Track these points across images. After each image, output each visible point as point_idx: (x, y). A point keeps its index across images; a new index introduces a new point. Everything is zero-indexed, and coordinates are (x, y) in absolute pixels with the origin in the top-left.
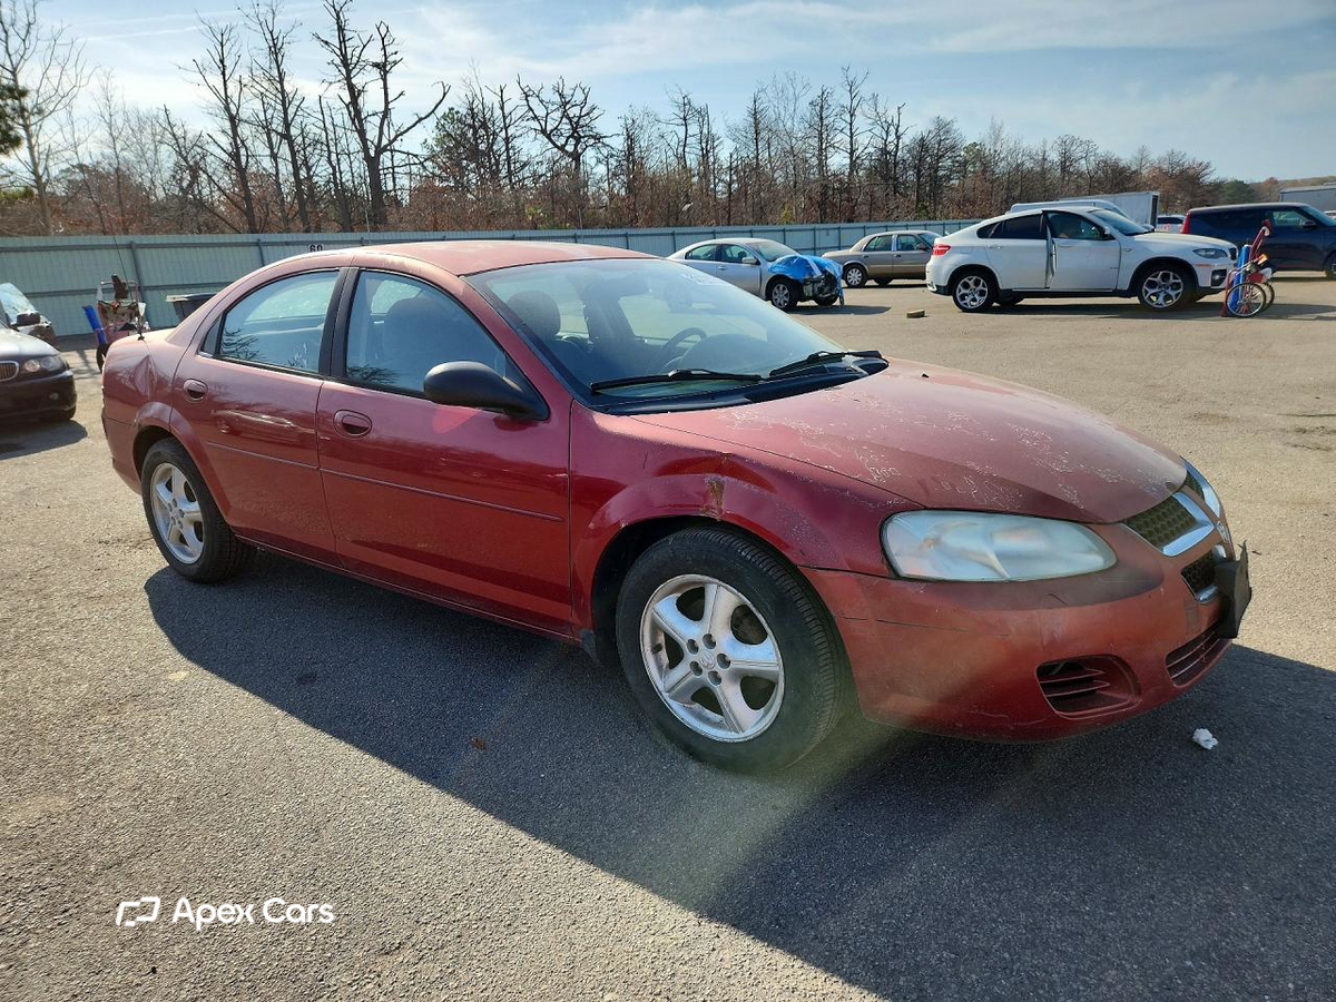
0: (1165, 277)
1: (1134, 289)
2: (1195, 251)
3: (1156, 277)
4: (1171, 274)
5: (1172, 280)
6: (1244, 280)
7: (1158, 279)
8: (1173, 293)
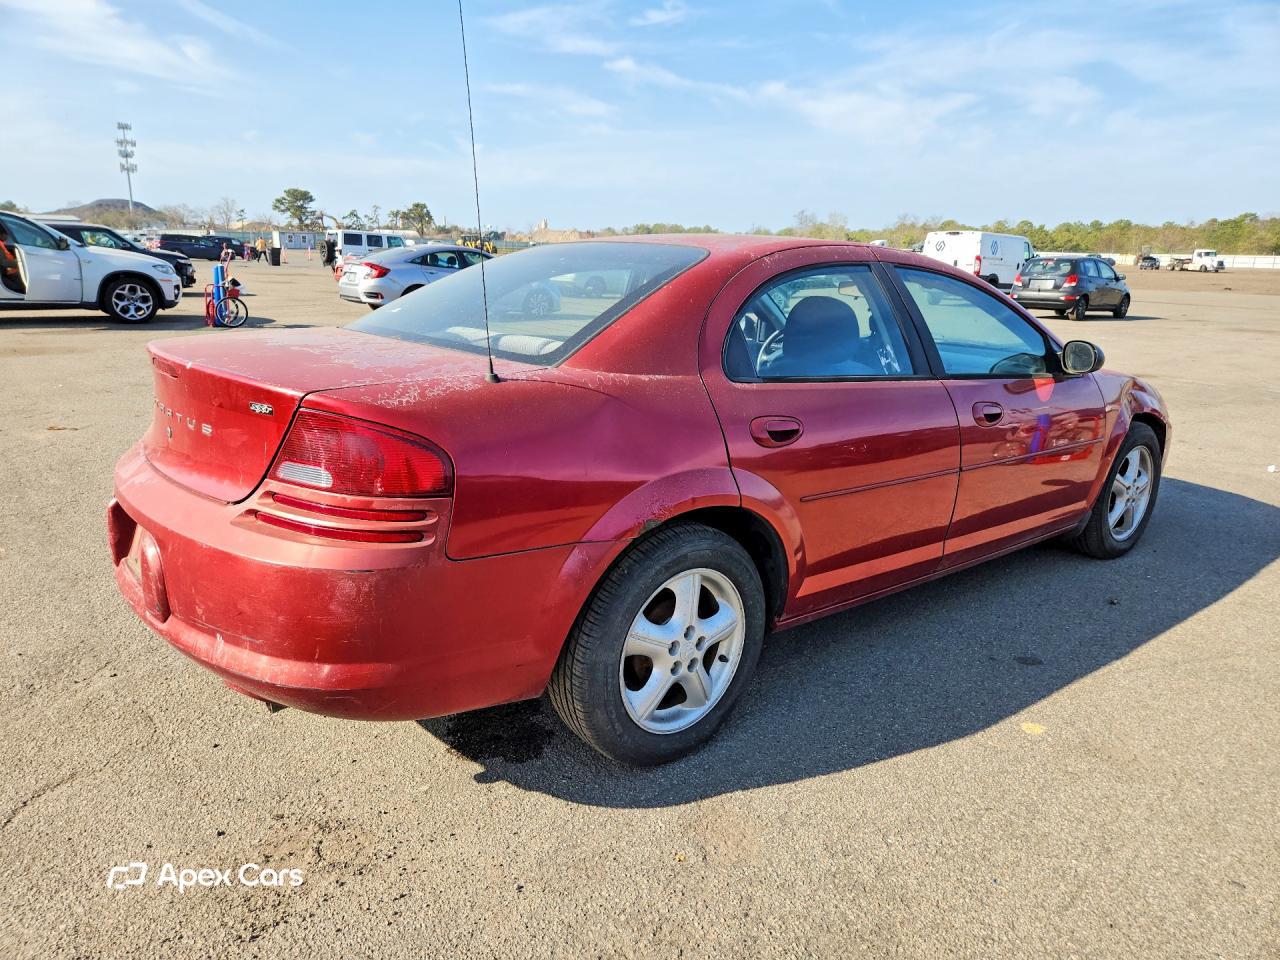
0: (133, 290)
1: (102, 302)
2: (154, 266)
3: (123, 289)
4: (138, 287)
5: (139, 294)
6: (225, 295)
7: (126, 292)
8: (144, 306)
